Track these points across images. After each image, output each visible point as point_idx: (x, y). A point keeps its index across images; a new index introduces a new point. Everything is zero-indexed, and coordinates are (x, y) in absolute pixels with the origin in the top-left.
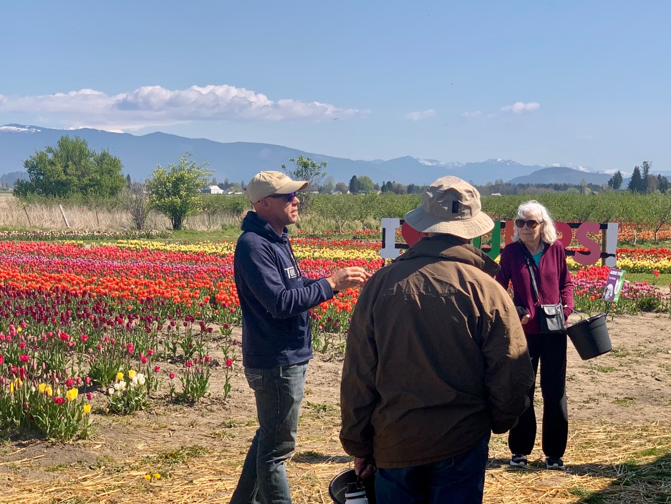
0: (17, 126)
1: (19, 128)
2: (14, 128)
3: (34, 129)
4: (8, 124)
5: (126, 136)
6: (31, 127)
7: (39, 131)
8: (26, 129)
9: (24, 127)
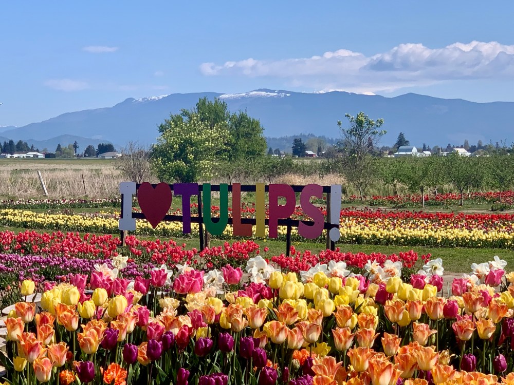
0: (266, 90)
1: (269, 93)
2: (264, 93)
3: (283, 94)
4: (257, 89)
5: (377, 98)
6: (281, 91)
7: (288, 95)
8: (275, 94)
9: (273, 91)
